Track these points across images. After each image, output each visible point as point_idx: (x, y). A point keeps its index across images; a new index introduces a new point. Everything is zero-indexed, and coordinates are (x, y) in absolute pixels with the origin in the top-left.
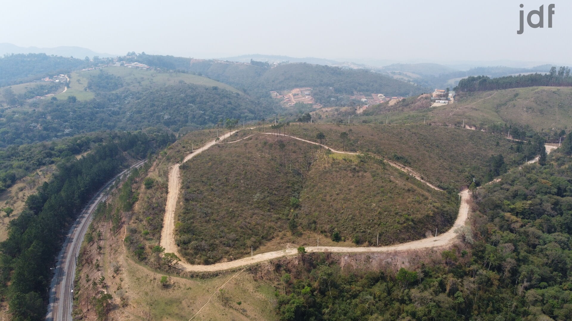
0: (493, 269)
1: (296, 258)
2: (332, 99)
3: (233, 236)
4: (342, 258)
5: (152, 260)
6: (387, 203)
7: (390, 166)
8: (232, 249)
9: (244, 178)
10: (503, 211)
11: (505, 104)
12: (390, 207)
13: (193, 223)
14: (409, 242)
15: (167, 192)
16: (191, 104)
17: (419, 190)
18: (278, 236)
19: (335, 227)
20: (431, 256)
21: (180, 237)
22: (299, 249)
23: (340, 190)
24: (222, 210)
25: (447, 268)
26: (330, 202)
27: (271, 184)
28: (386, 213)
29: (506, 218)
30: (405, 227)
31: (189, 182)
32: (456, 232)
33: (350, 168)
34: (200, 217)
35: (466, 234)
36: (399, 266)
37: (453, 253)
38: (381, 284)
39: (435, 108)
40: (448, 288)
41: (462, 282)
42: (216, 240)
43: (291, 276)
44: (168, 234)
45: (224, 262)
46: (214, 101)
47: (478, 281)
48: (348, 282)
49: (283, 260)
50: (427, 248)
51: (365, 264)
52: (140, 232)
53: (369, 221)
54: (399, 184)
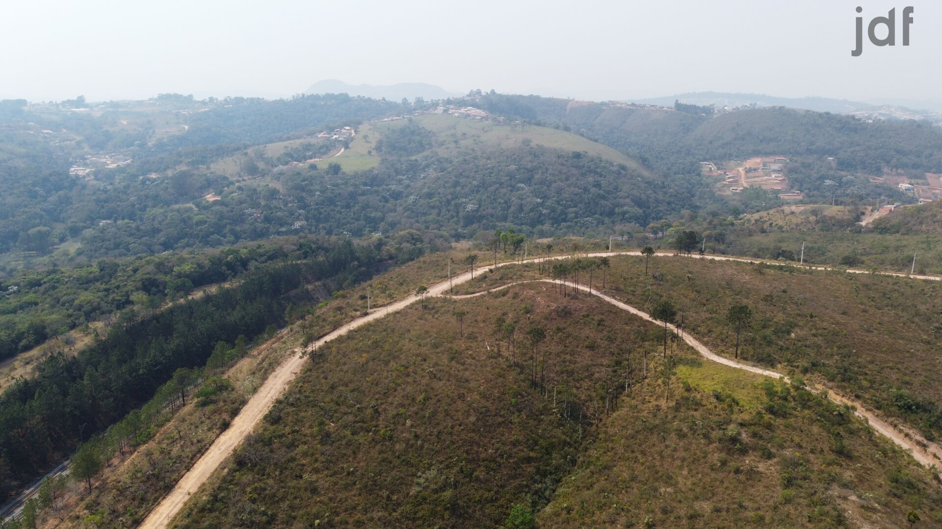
2: (828, 182)
9: (417, 414)
15: (225, 428)
16: (522, 185)
27: (478, 445)
33: (720, 433)
46: (567, 180)
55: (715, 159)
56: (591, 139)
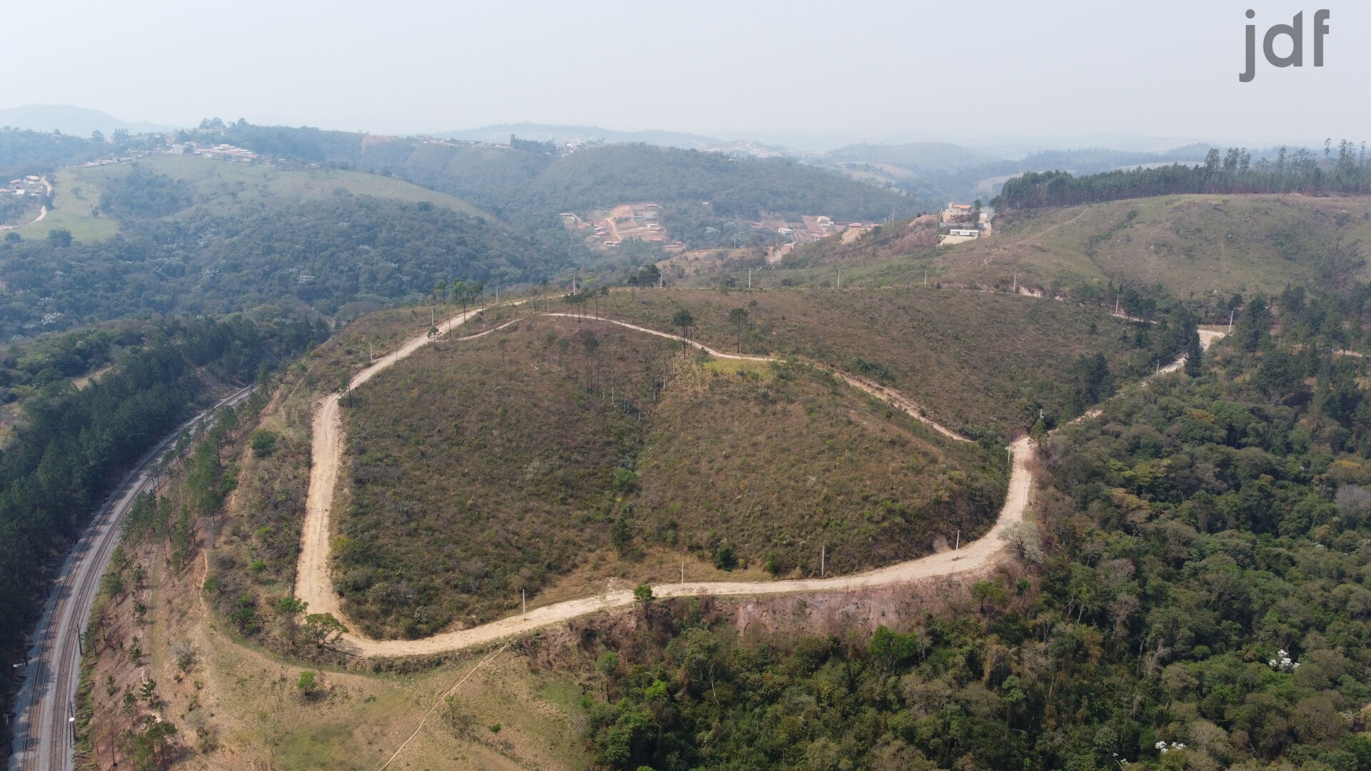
0: (1087, 620)
1: (630, 613)
2: (710, 229)
3: (476, 565)
4: (741, 609)
5: (276, 632)
6: (842, 474)
7: (847, 385)
8: (476, 597)
9: (500, 424)
10: (1108, 483)
11: (1108, 236)
12: (851, 484)
13: (377, 537)
14: (895, 564)
15: (310, 465)
16: (366, 247)
17: (916, 442)
18: (586, 562)
19: (723, 536)
20: (947, 596)
21: (345, 573)
22: (637, 592)
23: (732, 447)
24: (449, 504)
25: (984, 623)
26: (709, 476)
27: (566, 437)
28: (840, 498)
29: (1116, 501)
30: (885, 531)
31: (365, 439)
32: (1003, 536)
33: (754, 395)
34: (394, 523)
35: (1026, 540)
36: (875, 623)
37: (997, 586)
38: (833, 666)
39: (949, 247)
40: (987, 669)
41: (1018, 653)
42: (434, 577)
43: (620, 657)
44: (315, 567)
45: (456, 630)
46: (423, 237)
47: (1056, 651)
48: (757, 666)
49: (599, 621)
50: (937, 578)
51: (794, 621)
52: (244, 565)
53: (802, 517)
54: (871, 429)
55: (576, 208)
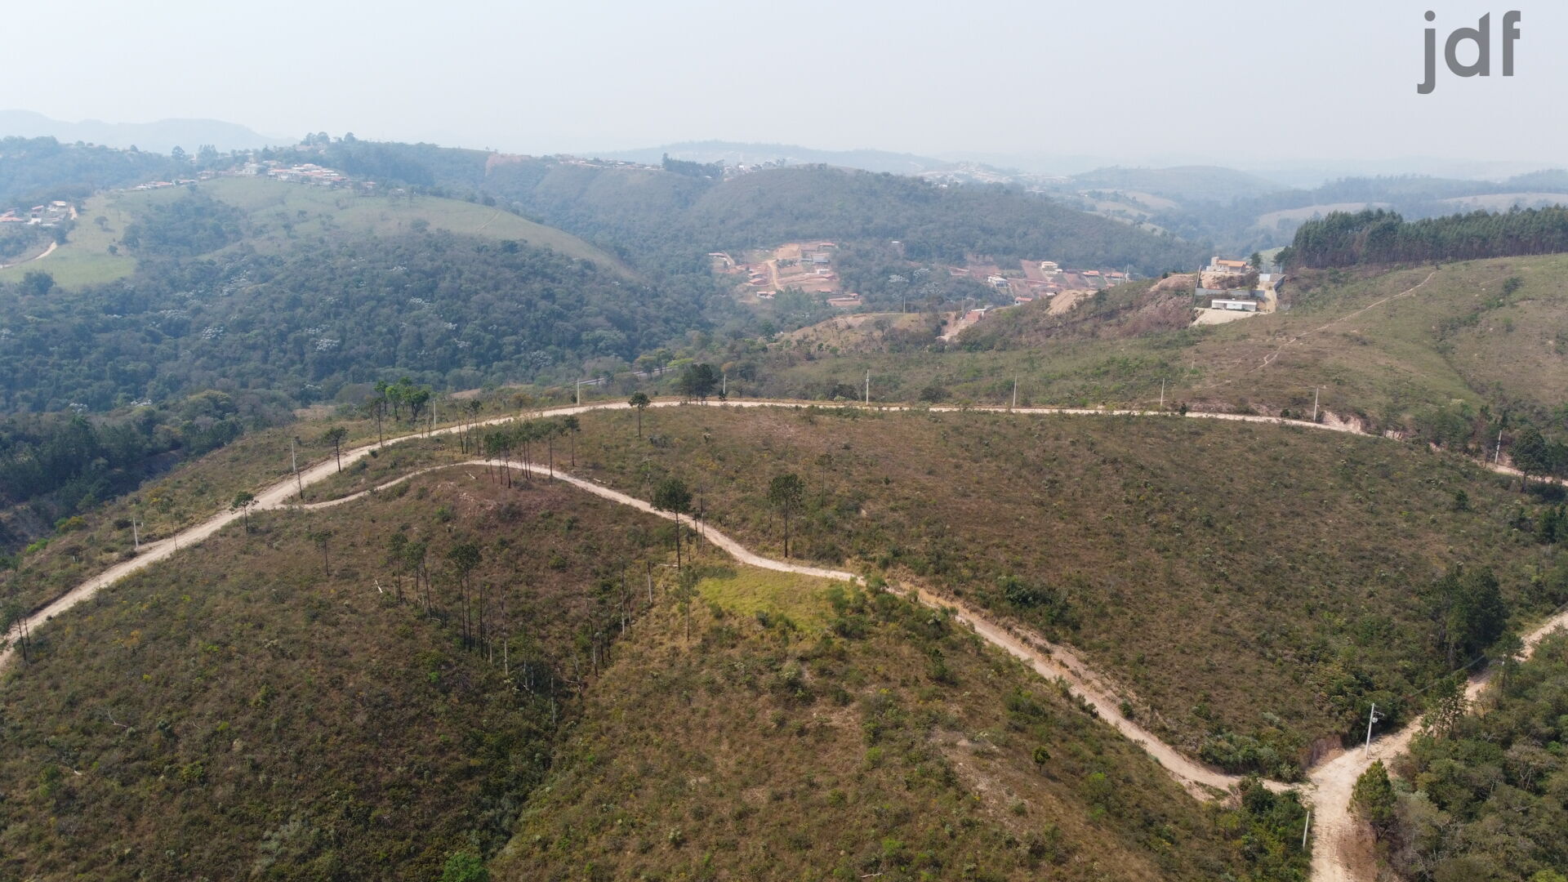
2: (895, 278)
9: (251, 727)
11: (1472, 321)
33: (772, 678)
39: (1208, 330)
54: (992, 804)
55: (731, 247)
56: (532, 219)
